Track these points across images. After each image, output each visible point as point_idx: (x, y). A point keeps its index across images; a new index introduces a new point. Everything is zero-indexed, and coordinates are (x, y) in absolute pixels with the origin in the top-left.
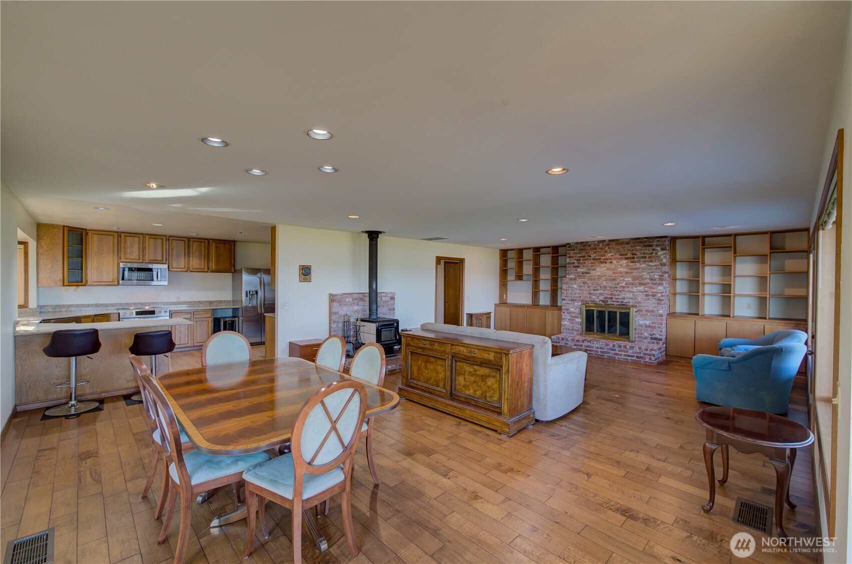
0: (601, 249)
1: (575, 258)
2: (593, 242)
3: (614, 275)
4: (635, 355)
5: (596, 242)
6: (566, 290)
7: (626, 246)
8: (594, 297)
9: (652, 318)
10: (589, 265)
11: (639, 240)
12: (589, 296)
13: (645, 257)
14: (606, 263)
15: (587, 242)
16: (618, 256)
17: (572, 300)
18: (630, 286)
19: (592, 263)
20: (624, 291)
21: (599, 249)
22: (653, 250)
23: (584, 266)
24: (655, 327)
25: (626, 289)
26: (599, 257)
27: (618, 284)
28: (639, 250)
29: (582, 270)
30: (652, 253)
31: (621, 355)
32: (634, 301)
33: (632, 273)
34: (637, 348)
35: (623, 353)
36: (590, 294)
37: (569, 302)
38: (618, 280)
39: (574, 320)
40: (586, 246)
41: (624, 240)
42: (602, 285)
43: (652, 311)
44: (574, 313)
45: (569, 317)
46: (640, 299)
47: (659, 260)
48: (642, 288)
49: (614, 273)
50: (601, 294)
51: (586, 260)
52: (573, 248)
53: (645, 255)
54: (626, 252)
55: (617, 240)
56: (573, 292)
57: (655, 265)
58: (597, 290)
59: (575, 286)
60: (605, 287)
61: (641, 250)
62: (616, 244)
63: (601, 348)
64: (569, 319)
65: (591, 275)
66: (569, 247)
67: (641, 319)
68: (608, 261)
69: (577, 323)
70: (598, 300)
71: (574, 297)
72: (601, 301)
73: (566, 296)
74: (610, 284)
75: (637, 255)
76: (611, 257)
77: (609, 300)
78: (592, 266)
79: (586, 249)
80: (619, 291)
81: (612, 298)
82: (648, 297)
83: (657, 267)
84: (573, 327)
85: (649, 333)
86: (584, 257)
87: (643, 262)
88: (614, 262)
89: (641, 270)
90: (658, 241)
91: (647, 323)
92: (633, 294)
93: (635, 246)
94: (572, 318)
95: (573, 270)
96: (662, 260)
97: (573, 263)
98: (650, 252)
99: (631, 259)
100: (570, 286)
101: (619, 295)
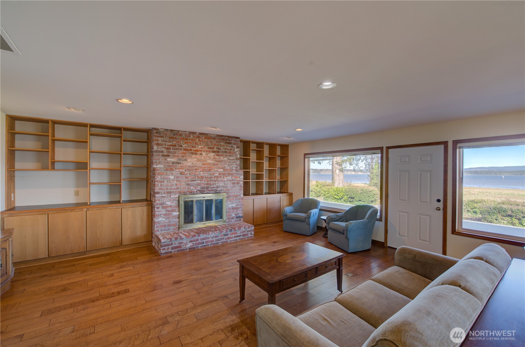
0: (192, 140)
1: (164, 146)
2: (184, 131)
3: (204, 166)
4: (242, 234)
5: (187, 133)
6: (161, 182)
7: (213, 141)
8: (192, 188)
9: (237, 201)
10: (180, 155)
11: (223, 138)
12: (187, 187)
13: (226, 152)
14: (196, 154)
15: (178, 131)
16: (206, 149)
17: (168, 193)
18: (222, 176)
19: (183, 153)
20: (217, 180)
21: (190, 139)
22: (232, 147)
23: (175, 156)
24: (238, 208)
25: (219, 179)
26: (190, 148)
27: (213, 174)
28: (223, 146)
29: (172, 160)
30: (231, 150)
31: (232, 238)
32: (225, 189)
33: (217, 164)
34: (243, 228)
35: (233, 236)
36: (188, 184)
37: (165, 195)
38: (213, 171)
39: (170, 214)
40: (177, 135)
41: (211, 135)
42: (199, 176)
43: (237, 196)
44: (171, 206)
45: (164, 212)
46: (229, 187)
47: (235, 155)
48: (230, 178)
49: (203, 164)
50: (198, 184)
51: (177, 149)
52: (162, 135)
53: (227, 151)
54: (213, 146)
55: (206, 134)
56: (169, 184)
57: (233, 159)
58: (195, 181)
59: (172, 177)
60: (202, 177)
61: (224, 146)
62: (206, 138)
63: (216, 237)
64: (165, 215)
65: (182, 165)
66: (157, 133)
67: (230, 203)
68: (199, 153)
69: (174, 217)
70: (196, 190)
71: (171, 189)
72: (198, 191)
73: (160, 189)
74: (206, 174)
75: (221, 149)
76: (201, 149)
77: (206, 190)
78: (183, 157)
79: (177, 139)
80: (214, 180)
81: (208, 188)
82: (235, 185)
83: (234, 161)
84: (170, 222)
85: (235, 213)
86: (175, 146)
87: (225, 156)
88: (204, 154)
89: (223, 163)
90: (235, 140)
91: (234, 205)
92: (224, 183)
93: (220, 142)
94: (168, 212)
95: (162, 159)
96: (237, 156)
97: (162, 152)
98: (230, 148)
99: (217, 152)
100: (166, 177)
101: (213, 185)
